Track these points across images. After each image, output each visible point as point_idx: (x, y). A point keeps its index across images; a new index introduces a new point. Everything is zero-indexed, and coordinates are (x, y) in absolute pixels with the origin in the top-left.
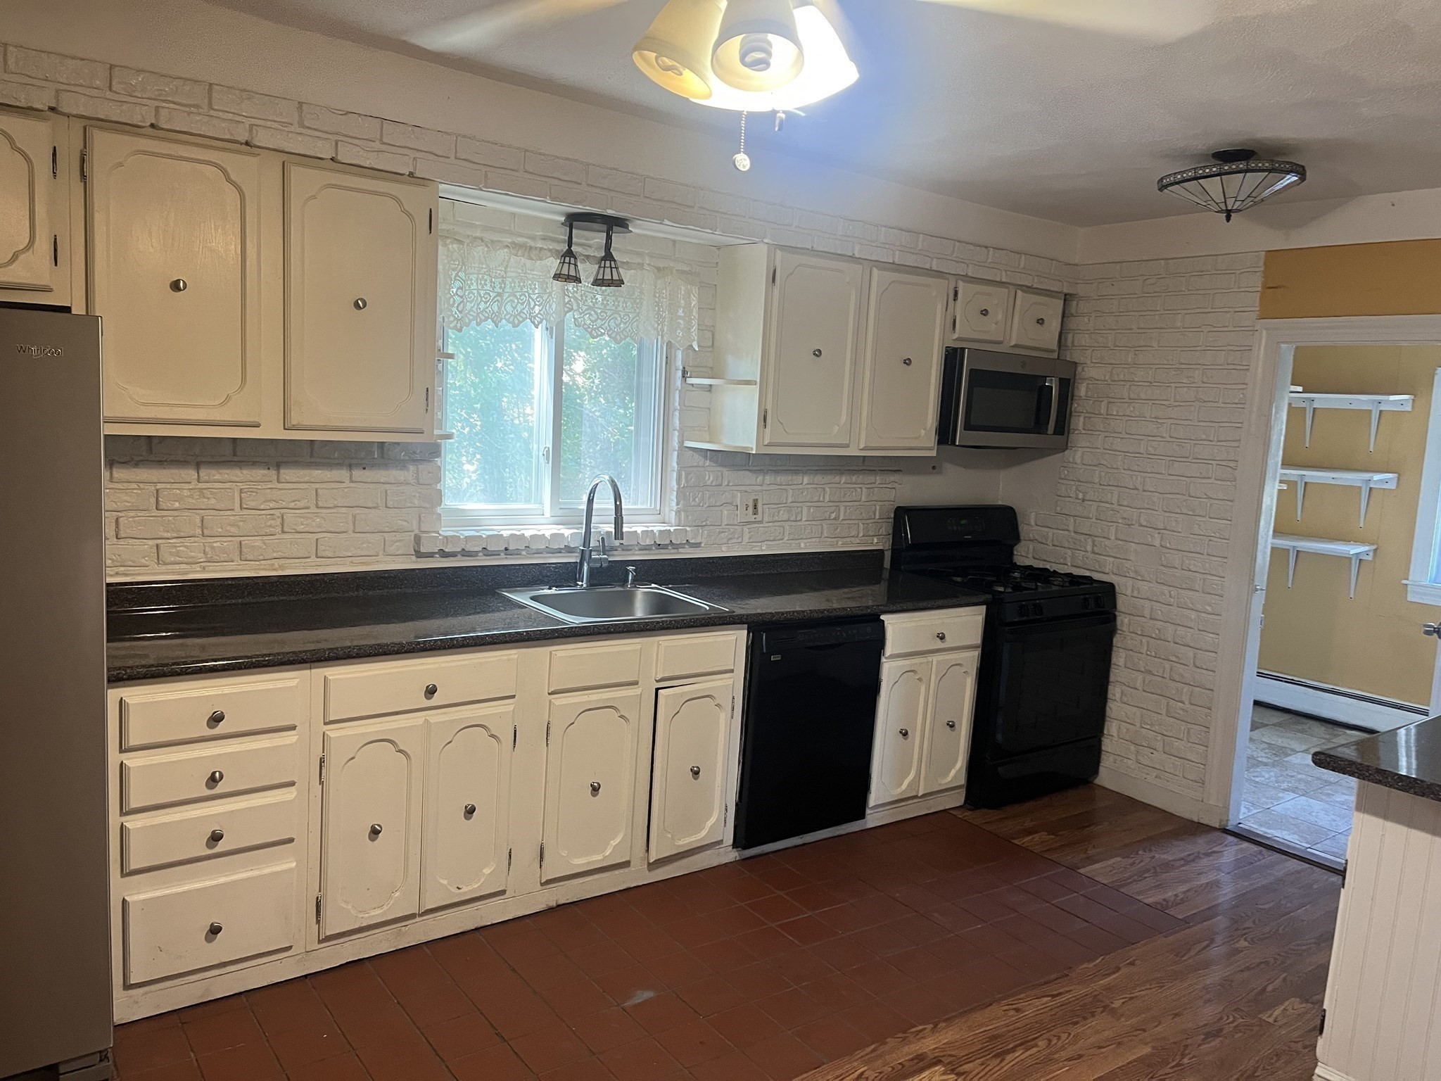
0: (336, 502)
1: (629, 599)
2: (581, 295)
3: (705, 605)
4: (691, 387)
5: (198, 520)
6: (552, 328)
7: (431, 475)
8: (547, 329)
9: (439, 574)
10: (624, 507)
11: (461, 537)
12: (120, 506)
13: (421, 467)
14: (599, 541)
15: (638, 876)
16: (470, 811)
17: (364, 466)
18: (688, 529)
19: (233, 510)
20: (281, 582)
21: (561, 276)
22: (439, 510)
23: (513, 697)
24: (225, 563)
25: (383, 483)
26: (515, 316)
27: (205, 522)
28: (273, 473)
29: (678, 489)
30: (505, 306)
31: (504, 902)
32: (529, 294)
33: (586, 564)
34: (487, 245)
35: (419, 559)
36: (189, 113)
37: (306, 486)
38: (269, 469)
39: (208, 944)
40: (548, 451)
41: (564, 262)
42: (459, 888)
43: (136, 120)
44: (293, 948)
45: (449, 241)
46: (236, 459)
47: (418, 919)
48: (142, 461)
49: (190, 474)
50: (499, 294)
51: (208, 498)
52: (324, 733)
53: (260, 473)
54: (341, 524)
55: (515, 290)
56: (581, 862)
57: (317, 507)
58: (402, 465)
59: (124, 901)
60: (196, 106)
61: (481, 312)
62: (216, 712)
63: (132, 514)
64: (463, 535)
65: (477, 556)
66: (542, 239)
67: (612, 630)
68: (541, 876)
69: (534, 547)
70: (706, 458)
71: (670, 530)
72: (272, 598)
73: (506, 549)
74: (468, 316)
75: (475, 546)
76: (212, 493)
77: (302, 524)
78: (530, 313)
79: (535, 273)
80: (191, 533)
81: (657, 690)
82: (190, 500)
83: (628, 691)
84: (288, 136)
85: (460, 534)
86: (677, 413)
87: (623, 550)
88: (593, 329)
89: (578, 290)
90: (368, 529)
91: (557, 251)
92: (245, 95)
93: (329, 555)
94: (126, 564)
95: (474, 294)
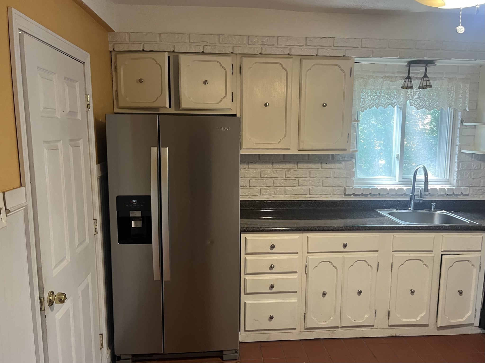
0: (316, 175)
1: (432, 216)
2: (414, 93)
3: (467, 221)
4: (465, 127)
5: (272, 181)
6: (401, 107)
7: (351, 165)
8: (399, 108)
9: (353, 202)
10: (429, 178)
11: (362, 189)
12: (251, 176)
13: (347, 162)
14: (419, 192)
15: (431, 331)
16: (360, 293)
17: (326, 163)
18: (462, 188)
19: (283, 178)
20: (297, 203)
21: (405, 87)
22: (353, 179)
23: (378, 251)
24: (280, 196)
25: (333, 169)
26: (385, 104)
27: (275, 182)
28: (296, 165)
29: (458, 171)
30: (381, 100)
31: (373, 330)
32: (391, 95)
33: (412, 201)
34: (374, 78)
35: (346, 197)
36: (271, 48)
37: (306, 170)
38: (294, 164)
39: (270, 322)
40: (398, 156)
41: (406, 81)
42: (355, 321)
43: (256, 53)
44: (296, 329)
45: (359, 78)
46: (284, 161)
47: (340, 329)
48: (257, 162)
49: (270, 166)
50: (379, 96)
51: (276, 174)
52: (307, 256)
53: (291, 165)
54: (318, 183)
55: (385, 94)
56: (406, 321)
57: (310, 177)
58: (340, 162)
59: (245, 303)
60: (274, 45)
61: (371, 104)
62: (272, 245)
63: (254, 179)
64: (362, 188)
65: (368, 196)
66: (397, 73)
67: (420, 228)
68: (388, 323)
69: (391, 193)
70: (472, 157)
71: (453, 188)
72: (295, 208)
73: (379, 194)
74: (367, 106)
75: (367, 192)
76: (277, 172)
77: (305, 183)
78: (391, 102)
79: (394, 86)
80: (270, 185)
81: (442, 255)
82: (270, 174)
83: (428, 254)
84: (302, 50)
85: (361, 188)
86: (458, 139)
87: (430, 196)
88: (418, 106)
89: (412, 91)
90: (327, 185)
91: (403, 77)
92: (288, 38)
93: (314, 194)
94: (252, 195)
95: (369, 97)
